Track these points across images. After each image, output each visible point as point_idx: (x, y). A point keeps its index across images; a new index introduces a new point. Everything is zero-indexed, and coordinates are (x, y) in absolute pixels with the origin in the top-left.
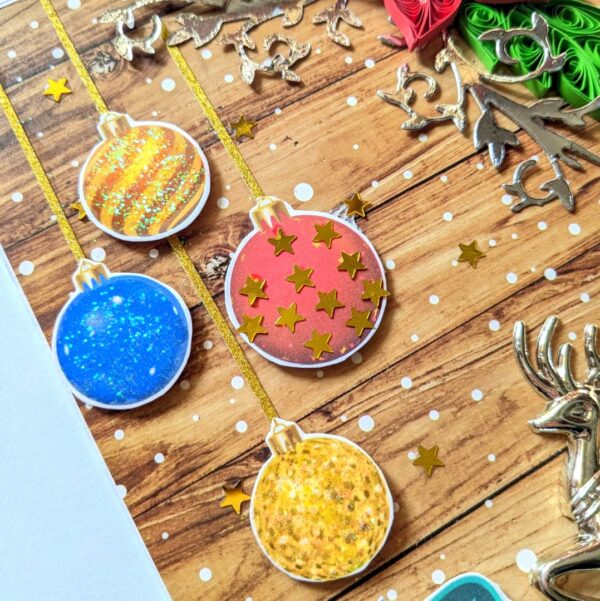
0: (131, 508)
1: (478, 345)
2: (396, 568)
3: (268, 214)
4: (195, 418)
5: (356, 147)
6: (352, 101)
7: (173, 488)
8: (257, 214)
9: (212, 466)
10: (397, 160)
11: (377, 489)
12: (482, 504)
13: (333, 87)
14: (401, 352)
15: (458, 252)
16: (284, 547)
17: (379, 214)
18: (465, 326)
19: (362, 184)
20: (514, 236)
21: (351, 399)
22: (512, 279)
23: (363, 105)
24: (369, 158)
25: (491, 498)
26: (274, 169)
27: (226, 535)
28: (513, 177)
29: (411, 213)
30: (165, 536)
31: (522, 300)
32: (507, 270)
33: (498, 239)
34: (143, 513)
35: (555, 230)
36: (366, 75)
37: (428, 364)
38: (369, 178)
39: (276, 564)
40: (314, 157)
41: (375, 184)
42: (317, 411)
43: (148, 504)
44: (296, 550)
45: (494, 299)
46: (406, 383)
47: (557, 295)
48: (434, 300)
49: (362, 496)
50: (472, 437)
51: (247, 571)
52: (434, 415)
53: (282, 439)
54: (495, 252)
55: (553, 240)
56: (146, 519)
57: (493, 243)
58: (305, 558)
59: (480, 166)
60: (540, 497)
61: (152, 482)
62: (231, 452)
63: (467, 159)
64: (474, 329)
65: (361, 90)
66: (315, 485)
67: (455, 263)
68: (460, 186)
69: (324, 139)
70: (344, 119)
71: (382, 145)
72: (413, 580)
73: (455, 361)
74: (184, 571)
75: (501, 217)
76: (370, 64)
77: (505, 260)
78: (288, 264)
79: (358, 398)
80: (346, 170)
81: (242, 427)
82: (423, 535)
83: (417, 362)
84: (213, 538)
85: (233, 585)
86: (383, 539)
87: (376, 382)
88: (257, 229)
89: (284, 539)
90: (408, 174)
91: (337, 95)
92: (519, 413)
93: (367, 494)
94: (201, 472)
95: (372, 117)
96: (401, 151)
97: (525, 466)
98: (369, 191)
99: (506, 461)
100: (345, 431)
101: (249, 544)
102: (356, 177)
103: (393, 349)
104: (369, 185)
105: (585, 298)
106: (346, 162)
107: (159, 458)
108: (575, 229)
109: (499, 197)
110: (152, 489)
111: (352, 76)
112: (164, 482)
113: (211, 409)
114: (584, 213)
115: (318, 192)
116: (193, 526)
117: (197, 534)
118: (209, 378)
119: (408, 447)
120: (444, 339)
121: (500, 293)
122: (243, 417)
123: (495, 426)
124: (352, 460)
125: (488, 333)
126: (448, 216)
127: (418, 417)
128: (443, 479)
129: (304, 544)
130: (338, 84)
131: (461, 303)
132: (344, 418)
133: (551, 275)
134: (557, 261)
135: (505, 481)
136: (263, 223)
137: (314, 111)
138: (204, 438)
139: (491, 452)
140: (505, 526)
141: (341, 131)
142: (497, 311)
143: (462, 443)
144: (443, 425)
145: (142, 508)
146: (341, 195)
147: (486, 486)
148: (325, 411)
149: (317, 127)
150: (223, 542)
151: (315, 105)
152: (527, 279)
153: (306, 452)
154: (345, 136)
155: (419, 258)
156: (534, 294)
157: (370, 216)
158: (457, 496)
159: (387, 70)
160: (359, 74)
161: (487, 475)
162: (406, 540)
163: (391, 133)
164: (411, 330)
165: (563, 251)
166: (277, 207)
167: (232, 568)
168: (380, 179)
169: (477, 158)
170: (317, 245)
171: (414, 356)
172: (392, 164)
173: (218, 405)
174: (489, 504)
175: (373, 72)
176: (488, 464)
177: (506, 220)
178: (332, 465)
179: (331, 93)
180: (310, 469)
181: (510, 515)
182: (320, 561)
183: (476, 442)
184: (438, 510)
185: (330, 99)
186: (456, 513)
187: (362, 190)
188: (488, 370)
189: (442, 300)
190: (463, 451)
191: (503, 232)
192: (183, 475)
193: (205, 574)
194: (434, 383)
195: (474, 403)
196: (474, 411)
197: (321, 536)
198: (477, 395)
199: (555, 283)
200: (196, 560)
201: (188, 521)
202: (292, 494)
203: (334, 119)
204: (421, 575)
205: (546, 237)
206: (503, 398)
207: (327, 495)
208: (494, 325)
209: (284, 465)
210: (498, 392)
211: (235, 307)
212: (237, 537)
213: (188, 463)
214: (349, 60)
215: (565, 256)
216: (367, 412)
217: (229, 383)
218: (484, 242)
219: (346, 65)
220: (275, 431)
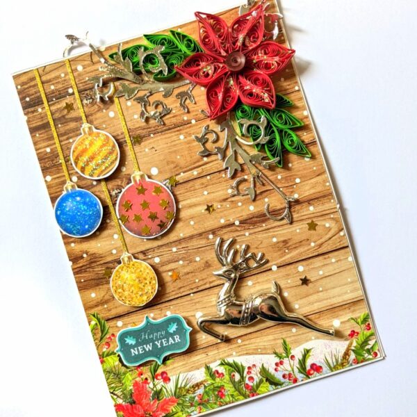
0: (73, 269)
1: (203, 242)
2: (155, 307)
3: (138, 178)
4: (99, 245)
5: (178, 157)
6: (182, 137)
7: (88, 266)
8: (134, 177)
9: (102, 262)
10: (193, 166)
11: (154, 282)
12: (190, 294)
13: (176, 129)
14: (175, 239)
15: (206, 207)
16: (119, 293)
17: (180, 186)
18: (200, 234)
19: (177, 173)
20: (228, 206)
21: (154, 251)
22: (222, 221)
23: (186, 140)
24: (182, 163)
25: (193, 293)
26: (145, 159)
27: (102, 285)
28: (234, 183)
29: (192, 189)
30: (82, 280)
31: (224, 230)
32: (221, 218)
33: (221, 206)
34: (77, 272)
35: (244, 207)
36: (190, 127)
37: (184, 245)
38: (181, 171)
39: (116, 297)
40: (162, 158)
41: (182, 174)
42: (141, 252)
43: (78, 269)
44: (123, 294)
45: (214, 227)
46: (174, 249)
47: (237, 231)
48: (192, 223)
49: (148, 283)
50: (192, 272)
51: (107, 297)
52: (181, 262)
53: (126, 259)
54: (219, 210)
55: (242, 210)
56: (77, 274)
57: (219, 207)
58: (125, 297)
59: (224, 176)
60: (210, 297)
61: (81, 263)
62: (109, 259)
63: (220, 172)
64: (203, 236)
65: (187, 133)
66: (134, 276)
67: (203, 211)
68: (214, 182)
69: (167, 151)
70: (177, 144)
71: (189, 159)
72: (159, 312)
73: (193, 246)
74: (87, 292)
75: (225, 197)
76: (193, 122)
77: (221, 214)
78: (141, 199)
79: (156, 251)
80: (172, 166)
81: (114, 252)
82: (167, 299)
83: (180, 243)
84: (98, 285)
85: (101, 300)
86: (152, 298)
87: (164, 247)
88: (133, 183)
89: (120, 290)
90: (195, 173)
91: (176, 133)
92: (211, 268)
93: (150, 283)
94: (98, 263)
95: (188, 146)
96: (195, 163)
97: (208, 286)
98: (179, 176)
99: (201, 283)
100: (149, 261)
101: (109, 289)
102: (176, 169)
103: (173, 237)
104: (179, 174)
105: (247, 234)
106: (173, 162)
107: (85, 255)
108: (251, 208)
109: (227, 189)
110: (81, 265)
111: (185, 126)
112: (85, 264)
113: (104, 243)
114: (258, 202)
115: (160, 172)
116: (92, 279)
117: (93, 282)
118: (106, 233)
119: (169, 271)
120: (191, 237)
121: (217, 225)
122: (115, 248)
123: (201, 271)
124: (148, 271)
125: (208, 239)
126: (206, 193)
127: (175, 262)
128: (178, 283)
129: (126, 293)
130: (178, 128)
131: (201, 226)
132: (150, 257)
133: (237, 223)
134: (241, 219)
135: (200, 289)
136: (135, 181)
137: (166, 138)
138: (101, 252)
139: (197, 278)
140: (196, 303)
141: (175, 149)
142: (214, 232)
143: (188, 273)
144: (183, 266)
145: (76, 270)
146: (168, 176)
147: (192, 289)
148: (144, 253)
149: (166, 145)
150: (101, 287)
151: (167, 136)
152: (228, 223)
153: (133, 265)
154: (175, 152)
155: (190, 206)
156: (229, 229)
157: (178, 186)
158: (182, 290)
159: (199, 126)
160: (188, 126)
161: (194, 286)
162: (161, 299)
163: (193, 154)
164: (181, 231)
165: (245, 215)
166: (142, 176)
167: (102, 295)
168: (184, 172)
169: (223, 172)
170: (154, 194)
171: (179, 241)
172: (190, 167)
173: (107, 243)
174: (192, 295)
175: (194, 125)
176: (195, 282)
177: (227, 199)
178: (141, 271)
179: (175, 132)
180: (133, 271)
181: (197, 300)
182: (130, 299)
183: (193, 274)
184: (174, 293)
185: (173, 134)
186: (180, 295)
187: (177, 175)
188: (204, 252)
189: (195, 223)
190: (187, 276)
191: (224, 204)
192: (92, 263)
193: (93, 295)
194: (184, 252)
195: (196, 261)
196: (195, 264)
197: (132, 292)
198: (198, 259)
199: (238, 226)
200: (91, 290)
201: (90, 278)
202: (125, 277)
203: (173, 143)
204: (163, 311)
205: (239, 209)
206: (207, 262)
207: (137, 280)
208: (211, 236)
209: (125, 267)
210: (205, 259)
211: (119, 210)
212: (106, 286)
213: (94, 259)
214: (185, 118)
215: (245, 217)
216: (158, 256)
217: (113, 236)
218: (217, 205)
219: (183, 120)
220: (125, 256)
